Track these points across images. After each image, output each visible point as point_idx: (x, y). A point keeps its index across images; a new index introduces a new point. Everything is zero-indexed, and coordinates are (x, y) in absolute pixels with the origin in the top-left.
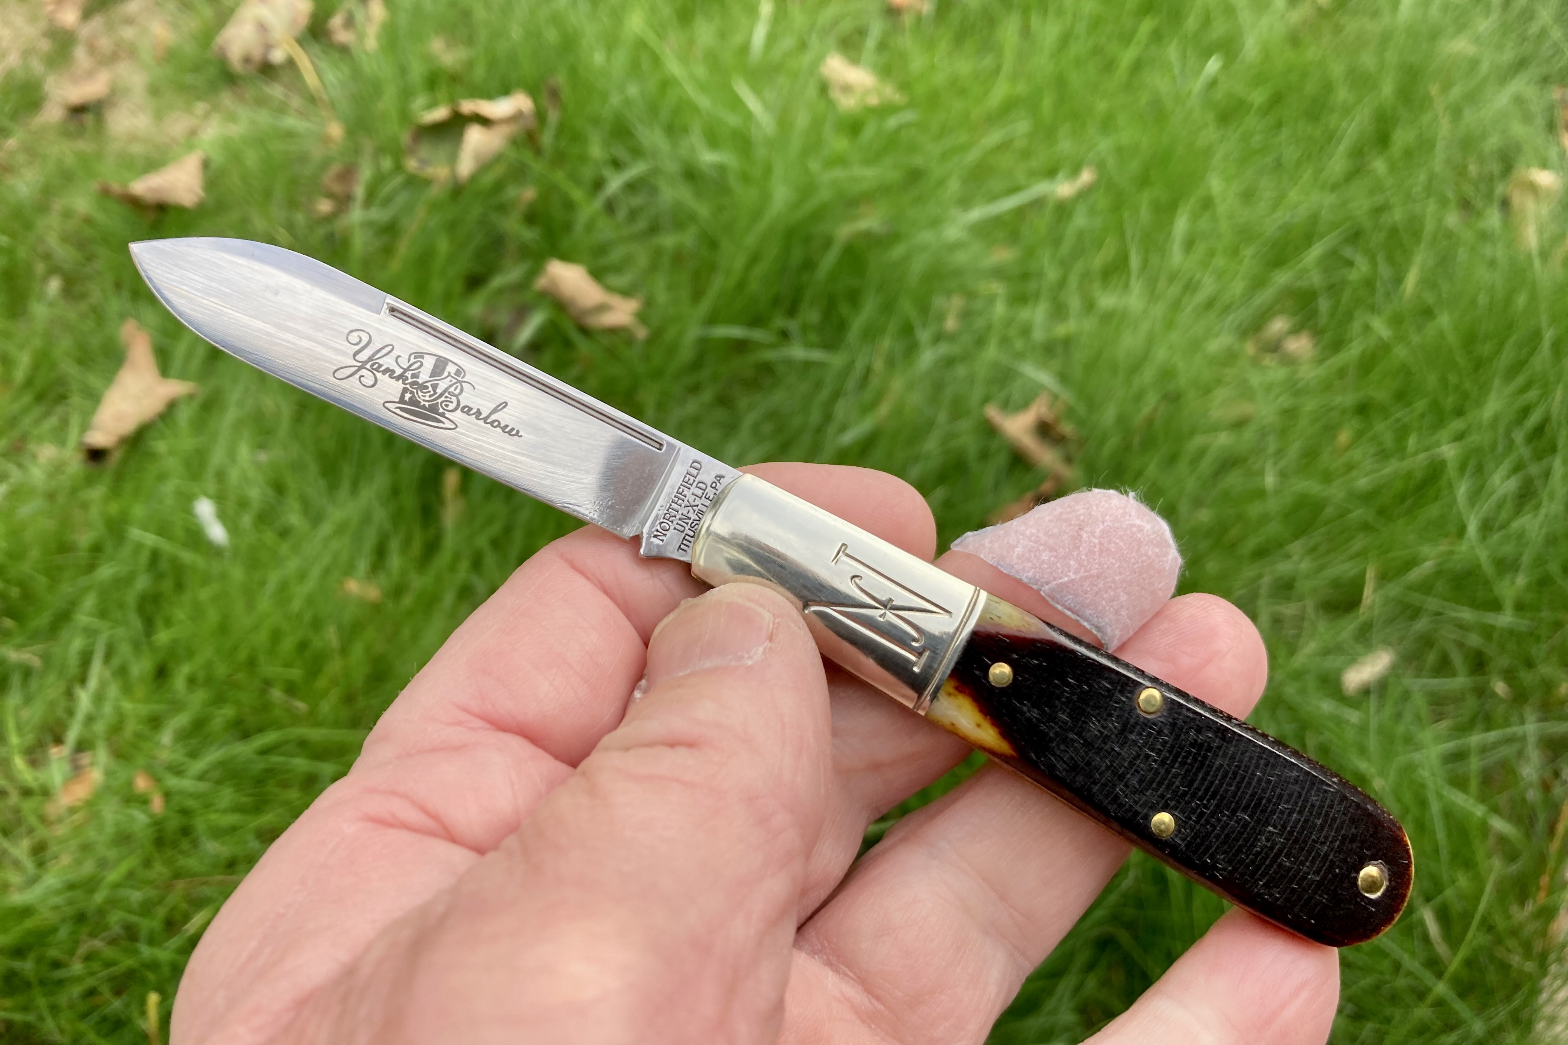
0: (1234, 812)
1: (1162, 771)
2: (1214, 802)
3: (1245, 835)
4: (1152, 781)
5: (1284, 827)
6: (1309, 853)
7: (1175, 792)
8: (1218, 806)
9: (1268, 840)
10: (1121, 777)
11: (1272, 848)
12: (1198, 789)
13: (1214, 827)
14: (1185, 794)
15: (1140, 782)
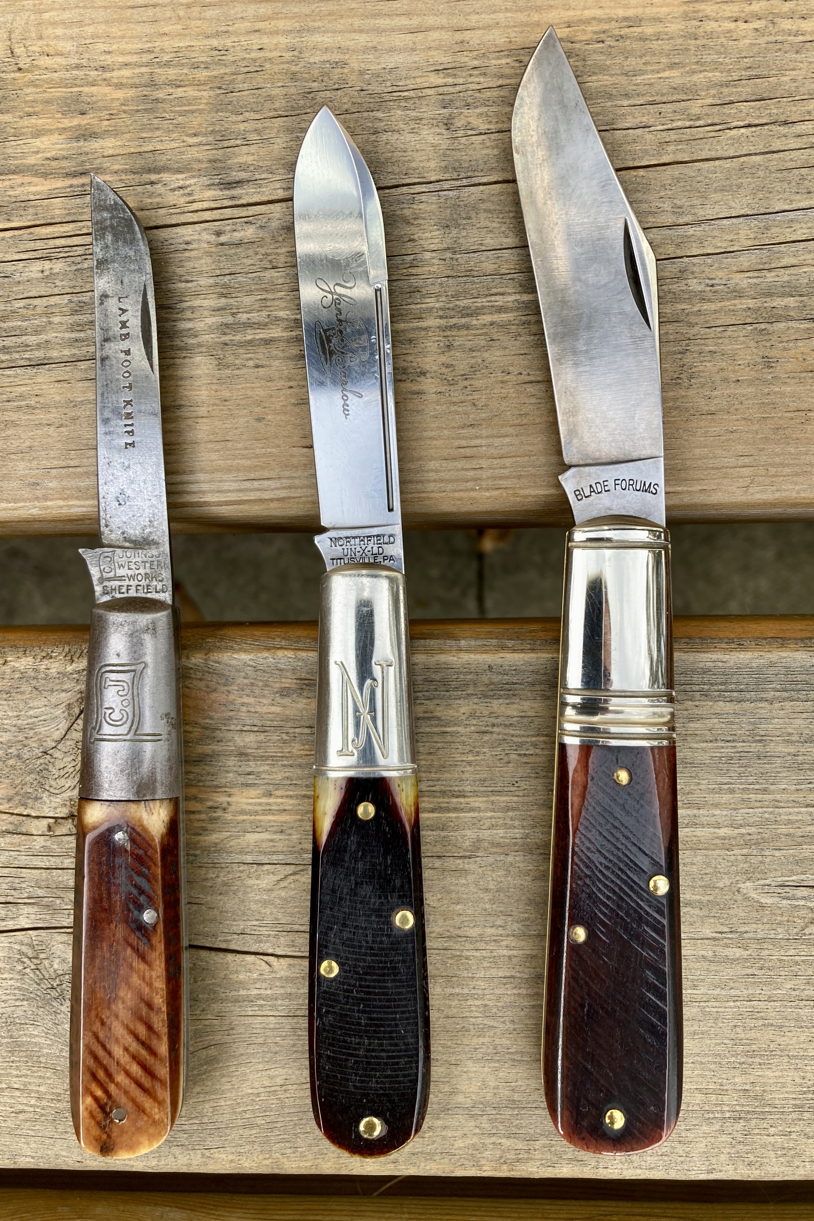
0: (364, 1012)
1: (363, 951)
2: (362, 995)
3: (353, 1027)
4: (353, 947)
5: (373, 1051)
6: (366, 1076)
7: (355, 966)
8: (362, 999)
9: (359, 1044)
10: (344, 925)
11: (355, 1049)
12: (366, 980)
13: (347, 1003)
14: (357, 973)
15: (350, 940)
